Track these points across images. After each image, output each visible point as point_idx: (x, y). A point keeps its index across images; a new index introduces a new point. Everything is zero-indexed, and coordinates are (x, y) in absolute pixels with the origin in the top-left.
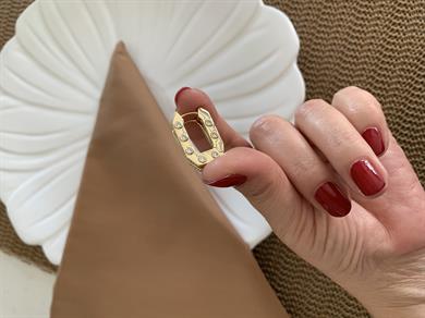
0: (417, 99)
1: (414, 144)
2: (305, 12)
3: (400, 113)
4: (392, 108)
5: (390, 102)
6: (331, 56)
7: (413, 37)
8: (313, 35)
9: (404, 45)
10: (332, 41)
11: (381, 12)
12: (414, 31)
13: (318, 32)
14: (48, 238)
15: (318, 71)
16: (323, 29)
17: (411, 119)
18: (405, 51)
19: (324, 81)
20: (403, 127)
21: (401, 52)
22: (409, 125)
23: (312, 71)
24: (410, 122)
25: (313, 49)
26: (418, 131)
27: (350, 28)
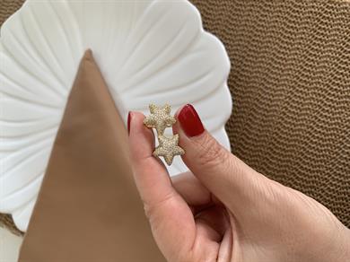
0: (324, 119)
1: (320, 156)
2: (238, 38)
3: (309, 130)
4: (304, 125)
5: (302, 120)
6: (257, 77)
7: (325, 67)
8: (243, 57)
9: (317, 73)
10: (258, 64)
11: (300, 43)
12: (327, 62)
13: (248, 55)
14: (17, 209)
15: (246, 88)
16: (252, 53)
17: (318, 135)
18: (317, 78)
19: (249, 97)
20: (312, 141)
21: (315, 78)
22: (316, 140)
23: (240, 88)
24: (318, 137)
25: (243, 70)
26: (324, 146)
27: (274, 55)
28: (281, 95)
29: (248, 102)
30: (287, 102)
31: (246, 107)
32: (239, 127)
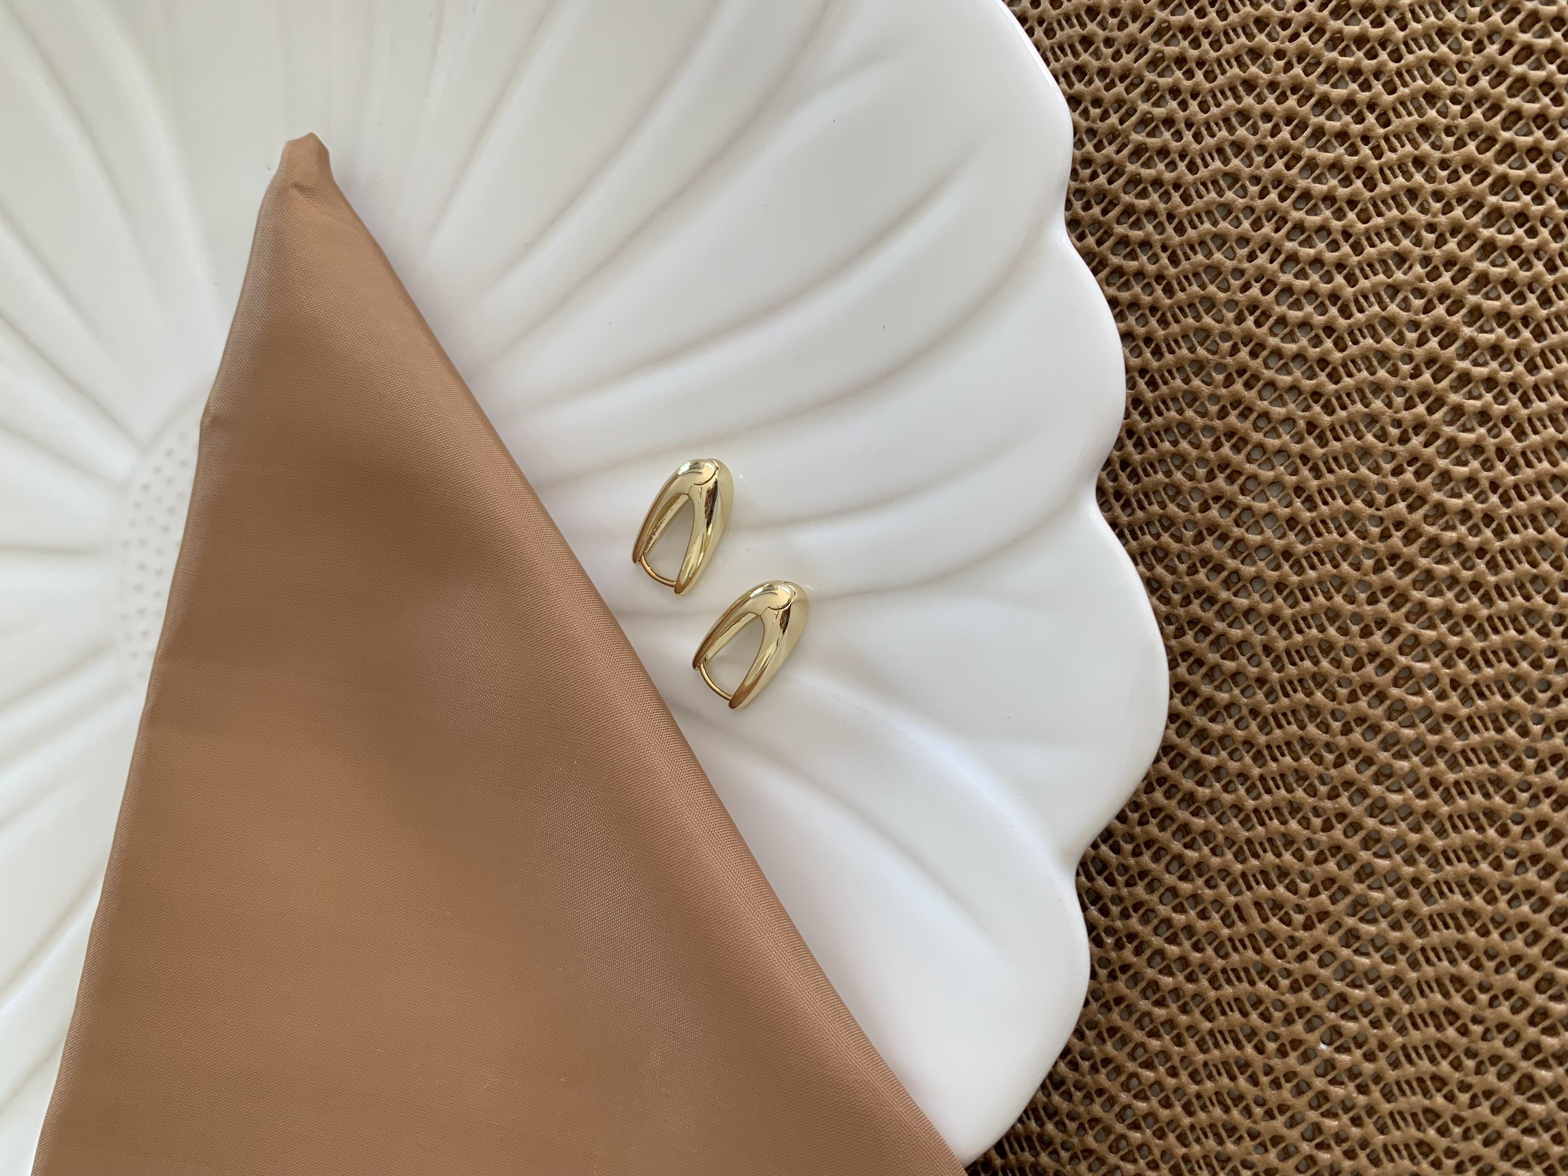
28: (1401, 259)
29: (1205, 334)
30: (1443, 296)
31: (1199, 366)
32: (1176, 491)
